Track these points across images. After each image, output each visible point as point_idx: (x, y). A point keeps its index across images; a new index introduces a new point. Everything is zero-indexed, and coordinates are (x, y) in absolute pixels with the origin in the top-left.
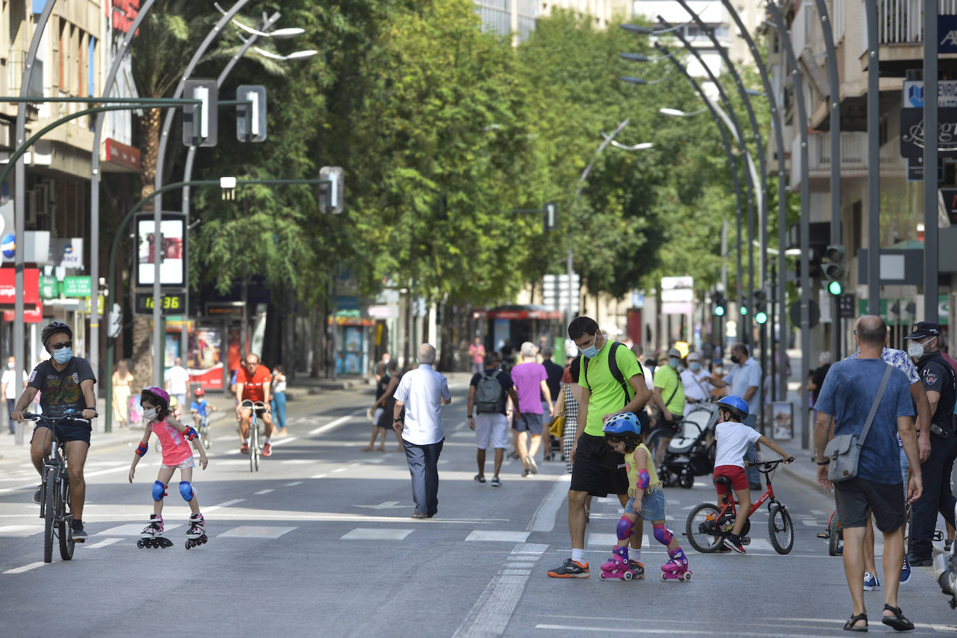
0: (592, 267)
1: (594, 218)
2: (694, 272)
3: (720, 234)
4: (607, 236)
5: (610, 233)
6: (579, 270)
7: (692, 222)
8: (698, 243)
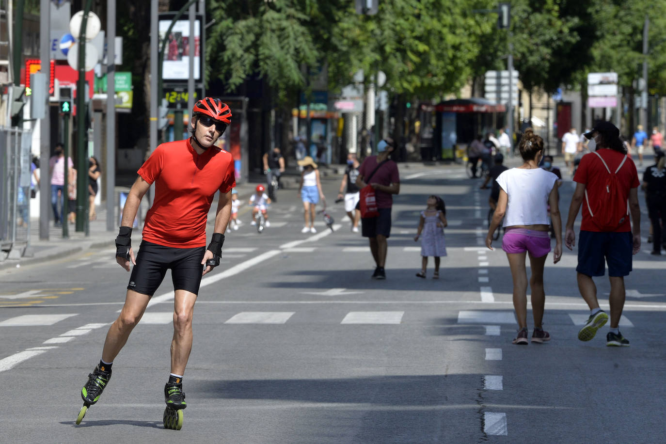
0: (530, 63)
1: (532, 17)
2: (619, 68)
3: (642, 32)
4: (544, 35)
5: (547, 31)
6: (517, 67)
7: (617, 21)
8: (622, 40)
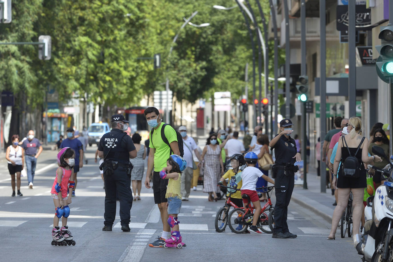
0: (179, 87)
1: (180, 62)
2: (231, 90)
3: (244, 70)
4: (186, 71)
5: (188, 69)
6: (172, 88)
7: (230, 64)
8: (233, 74)
